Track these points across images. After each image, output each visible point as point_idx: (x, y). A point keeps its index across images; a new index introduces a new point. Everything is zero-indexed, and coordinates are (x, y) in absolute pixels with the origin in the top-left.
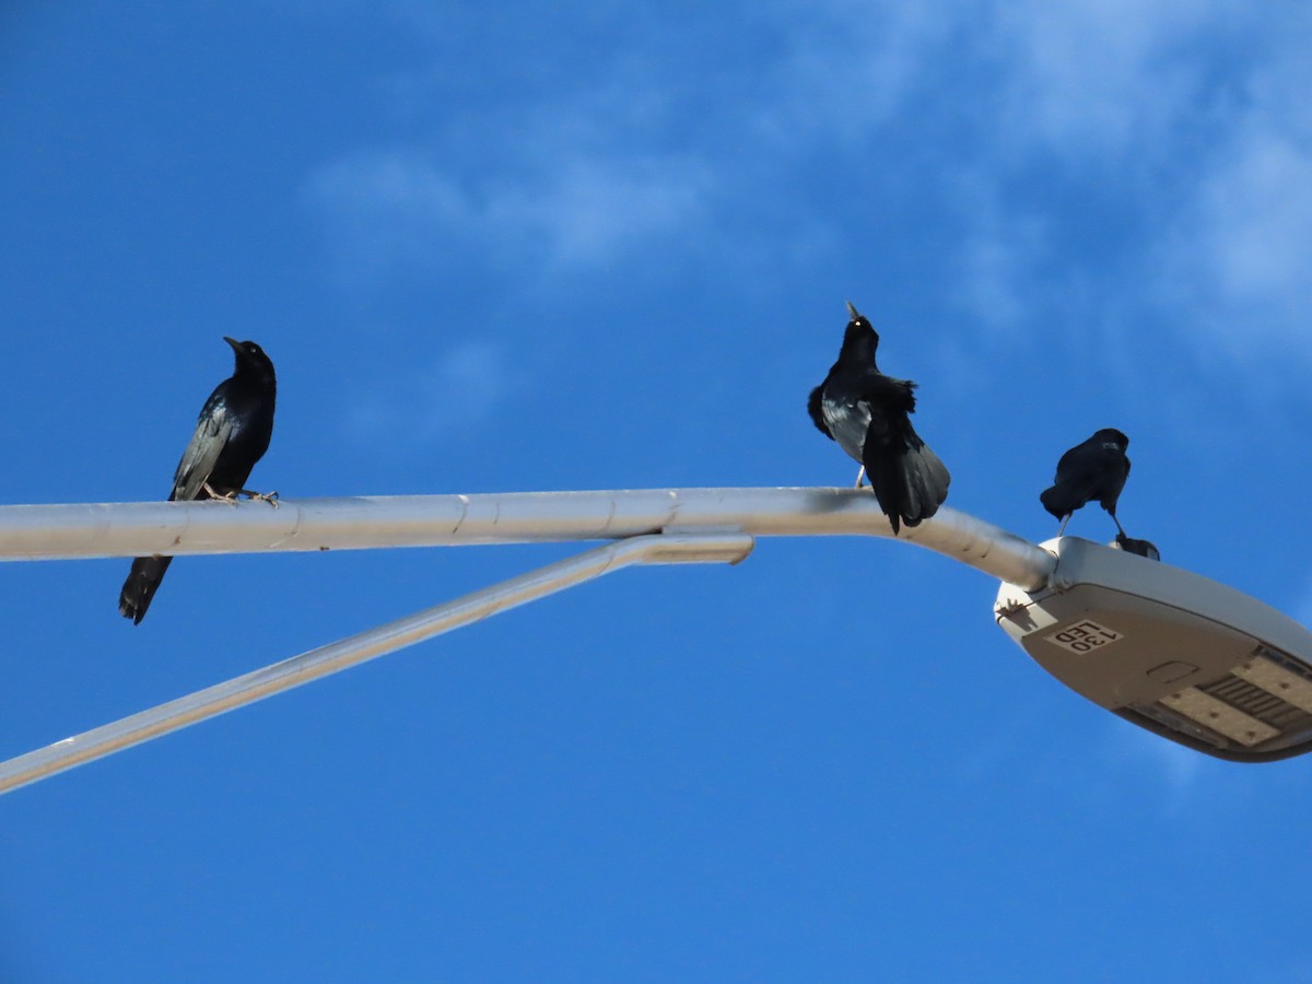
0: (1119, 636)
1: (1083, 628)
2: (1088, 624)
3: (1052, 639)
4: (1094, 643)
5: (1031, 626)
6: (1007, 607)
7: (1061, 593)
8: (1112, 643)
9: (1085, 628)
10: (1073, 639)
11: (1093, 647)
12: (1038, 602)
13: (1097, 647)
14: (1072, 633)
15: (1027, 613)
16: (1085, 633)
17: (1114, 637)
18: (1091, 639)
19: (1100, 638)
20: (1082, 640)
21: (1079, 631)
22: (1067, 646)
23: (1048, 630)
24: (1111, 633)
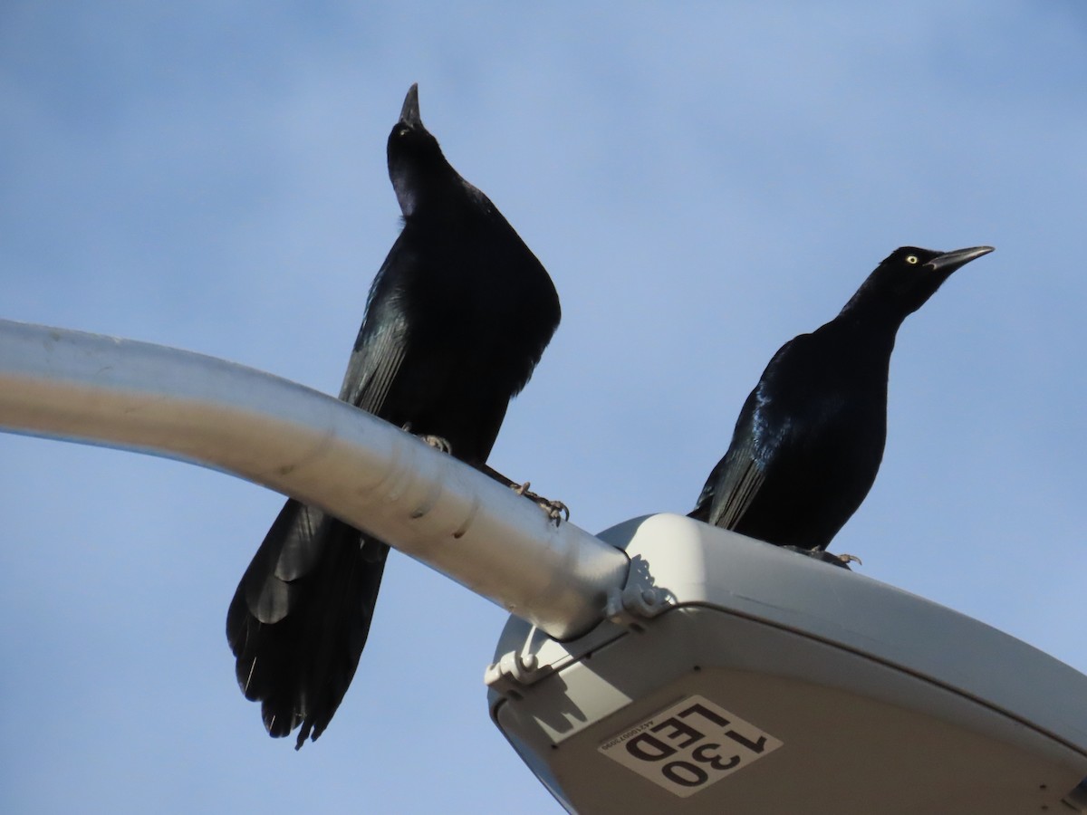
0: (772, 744)
1: (687, 721)
2: (698, 709)
3: (617, 752)
4: (715, 762)
5: (569, 717)
6: (515, 672)
7: (637, 628)
8: (756, 763)
9: (695, 721)
10: (668, 751)
11: (714, 776)
12: (585, 657)
13: (723, 774)
14: (662, 736)
15: (562, 686)
16: (696, 735)
17: (758, 746)
18: (708, 753)
19: (728, 749)
20: (686, 755)
21: (682, 728)
22: (652, 771)
23: (608, 728)
24: (753, 734)
